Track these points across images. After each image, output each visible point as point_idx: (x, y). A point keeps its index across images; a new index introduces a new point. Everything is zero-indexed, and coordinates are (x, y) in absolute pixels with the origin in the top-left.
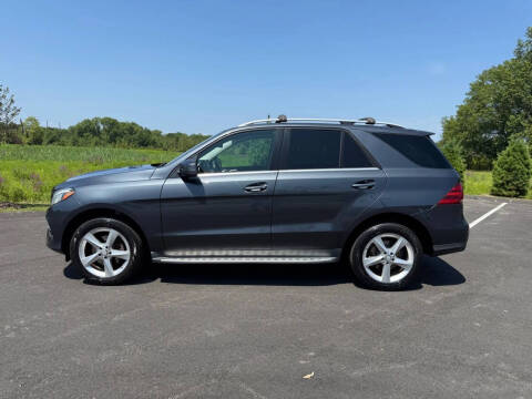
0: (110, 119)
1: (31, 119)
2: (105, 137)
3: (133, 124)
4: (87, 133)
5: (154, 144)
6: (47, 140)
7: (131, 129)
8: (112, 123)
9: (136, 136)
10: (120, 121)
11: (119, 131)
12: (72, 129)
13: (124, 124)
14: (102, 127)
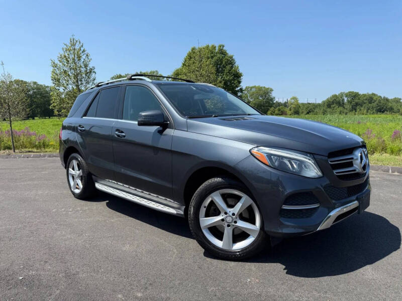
0: (353, 93)
1: (294, 98)
2: (348, 107)
3: (373, 94)
4: (334, 104)
5: (391, 110)
6: (306, 112)
7: (371, 99)
8: (354, 96)
9: (374, 105)
10: (361, 93)
11: (360, 101)
12: (324, 102)
13: (364, 95)
14: (346, 99)
